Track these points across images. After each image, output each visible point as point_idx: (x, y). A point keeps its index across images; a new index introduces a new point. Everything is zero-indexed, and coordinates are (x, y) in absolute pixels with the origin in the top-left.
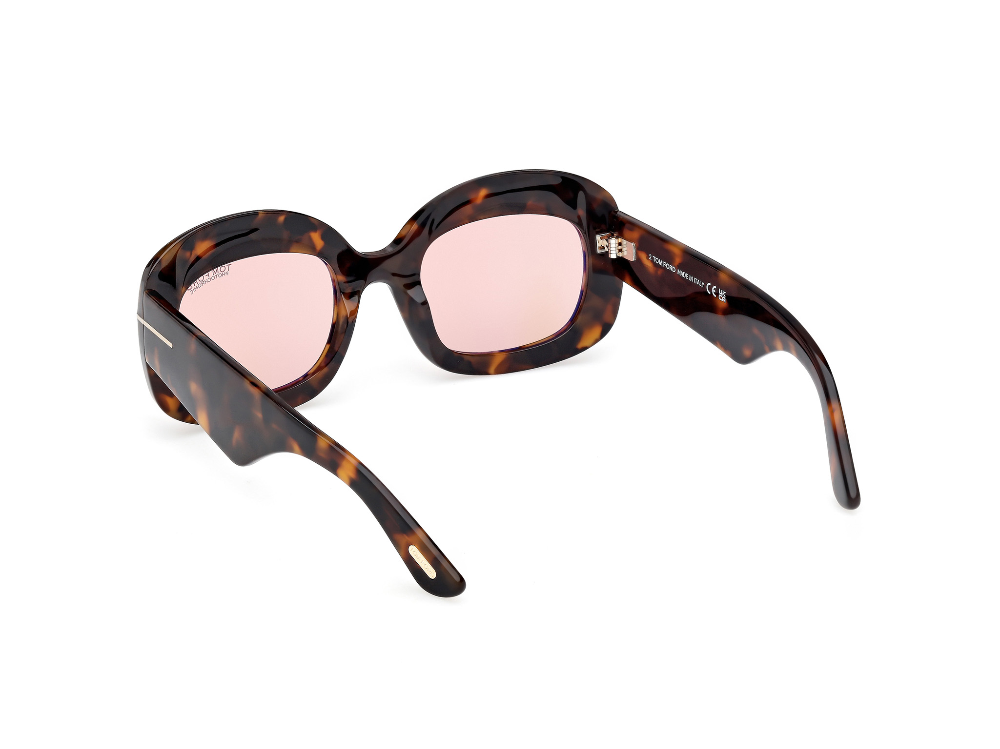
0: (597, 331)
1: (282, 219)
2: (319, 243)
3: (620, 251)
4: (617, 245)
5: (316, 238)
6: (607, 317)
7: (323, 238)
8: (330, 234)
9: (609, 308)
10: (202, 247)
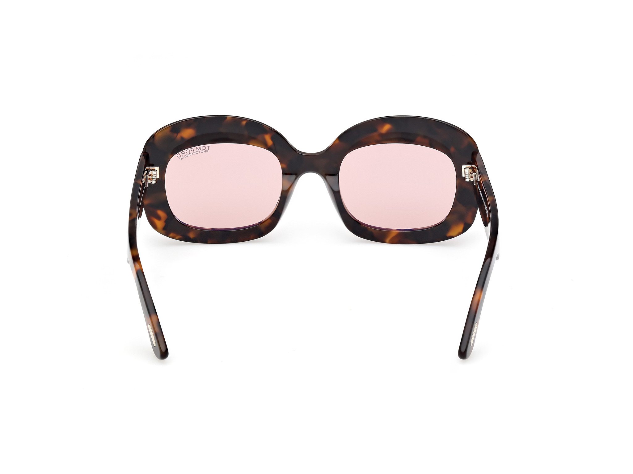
0: (461, 227)
1: (244, 123)
2: (270, 142)
3: (472, 177)
4: (470, 173)
5: (268, 138)
6: (468, 220)
7: (272, 139)
8: (278, 137)
9: (470, 214)
10: (188, 133)
